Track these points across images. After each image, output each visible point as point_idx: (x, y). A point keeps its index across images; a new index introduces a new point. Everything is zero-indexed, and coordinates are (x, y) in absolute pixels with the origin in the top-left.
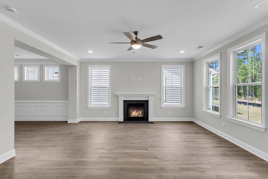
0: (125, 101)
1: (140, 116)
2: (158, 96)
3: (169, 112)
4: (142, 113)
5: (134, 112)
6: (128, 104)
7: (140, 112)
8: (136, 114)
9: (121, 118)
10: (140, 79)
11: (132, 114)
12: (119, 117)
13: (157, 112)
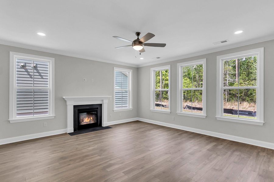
0: (75, 106)
1: (92, 122)
2: (111, 99)
4: (93, 119)
5: (86, 119)
6: (79, 110)
8: (88, 121)
9: (71, 129)
10: (93, 80)
11: (84, 121)
12: (67, 128)
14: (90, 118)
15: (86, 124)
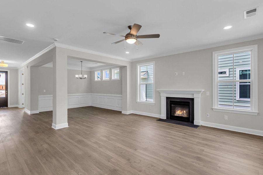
0: (167, 98)
1: (185, 115)
2: (208, 93)
3: (226, 117)
4: (186, 112)
5: (179, 111)
6: (171, 101)
7: (185, 112)
8: (181, 113)
9: (164, 116)
10: (184, 73)
11: (177, 113)
12: (161, 114)
13: (207, 114)
14: (183, 111)
15: (178, 115)
